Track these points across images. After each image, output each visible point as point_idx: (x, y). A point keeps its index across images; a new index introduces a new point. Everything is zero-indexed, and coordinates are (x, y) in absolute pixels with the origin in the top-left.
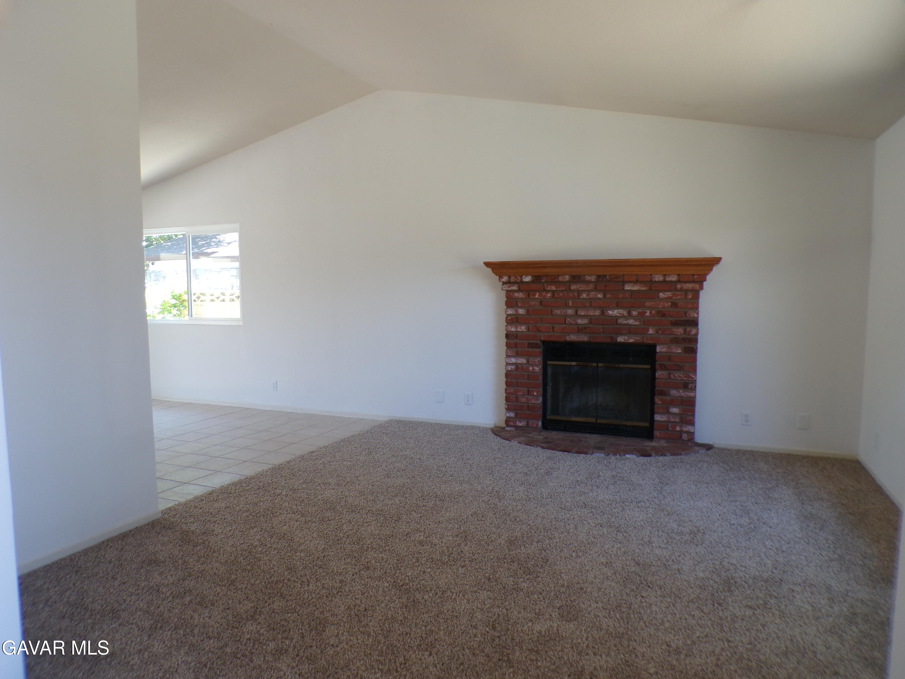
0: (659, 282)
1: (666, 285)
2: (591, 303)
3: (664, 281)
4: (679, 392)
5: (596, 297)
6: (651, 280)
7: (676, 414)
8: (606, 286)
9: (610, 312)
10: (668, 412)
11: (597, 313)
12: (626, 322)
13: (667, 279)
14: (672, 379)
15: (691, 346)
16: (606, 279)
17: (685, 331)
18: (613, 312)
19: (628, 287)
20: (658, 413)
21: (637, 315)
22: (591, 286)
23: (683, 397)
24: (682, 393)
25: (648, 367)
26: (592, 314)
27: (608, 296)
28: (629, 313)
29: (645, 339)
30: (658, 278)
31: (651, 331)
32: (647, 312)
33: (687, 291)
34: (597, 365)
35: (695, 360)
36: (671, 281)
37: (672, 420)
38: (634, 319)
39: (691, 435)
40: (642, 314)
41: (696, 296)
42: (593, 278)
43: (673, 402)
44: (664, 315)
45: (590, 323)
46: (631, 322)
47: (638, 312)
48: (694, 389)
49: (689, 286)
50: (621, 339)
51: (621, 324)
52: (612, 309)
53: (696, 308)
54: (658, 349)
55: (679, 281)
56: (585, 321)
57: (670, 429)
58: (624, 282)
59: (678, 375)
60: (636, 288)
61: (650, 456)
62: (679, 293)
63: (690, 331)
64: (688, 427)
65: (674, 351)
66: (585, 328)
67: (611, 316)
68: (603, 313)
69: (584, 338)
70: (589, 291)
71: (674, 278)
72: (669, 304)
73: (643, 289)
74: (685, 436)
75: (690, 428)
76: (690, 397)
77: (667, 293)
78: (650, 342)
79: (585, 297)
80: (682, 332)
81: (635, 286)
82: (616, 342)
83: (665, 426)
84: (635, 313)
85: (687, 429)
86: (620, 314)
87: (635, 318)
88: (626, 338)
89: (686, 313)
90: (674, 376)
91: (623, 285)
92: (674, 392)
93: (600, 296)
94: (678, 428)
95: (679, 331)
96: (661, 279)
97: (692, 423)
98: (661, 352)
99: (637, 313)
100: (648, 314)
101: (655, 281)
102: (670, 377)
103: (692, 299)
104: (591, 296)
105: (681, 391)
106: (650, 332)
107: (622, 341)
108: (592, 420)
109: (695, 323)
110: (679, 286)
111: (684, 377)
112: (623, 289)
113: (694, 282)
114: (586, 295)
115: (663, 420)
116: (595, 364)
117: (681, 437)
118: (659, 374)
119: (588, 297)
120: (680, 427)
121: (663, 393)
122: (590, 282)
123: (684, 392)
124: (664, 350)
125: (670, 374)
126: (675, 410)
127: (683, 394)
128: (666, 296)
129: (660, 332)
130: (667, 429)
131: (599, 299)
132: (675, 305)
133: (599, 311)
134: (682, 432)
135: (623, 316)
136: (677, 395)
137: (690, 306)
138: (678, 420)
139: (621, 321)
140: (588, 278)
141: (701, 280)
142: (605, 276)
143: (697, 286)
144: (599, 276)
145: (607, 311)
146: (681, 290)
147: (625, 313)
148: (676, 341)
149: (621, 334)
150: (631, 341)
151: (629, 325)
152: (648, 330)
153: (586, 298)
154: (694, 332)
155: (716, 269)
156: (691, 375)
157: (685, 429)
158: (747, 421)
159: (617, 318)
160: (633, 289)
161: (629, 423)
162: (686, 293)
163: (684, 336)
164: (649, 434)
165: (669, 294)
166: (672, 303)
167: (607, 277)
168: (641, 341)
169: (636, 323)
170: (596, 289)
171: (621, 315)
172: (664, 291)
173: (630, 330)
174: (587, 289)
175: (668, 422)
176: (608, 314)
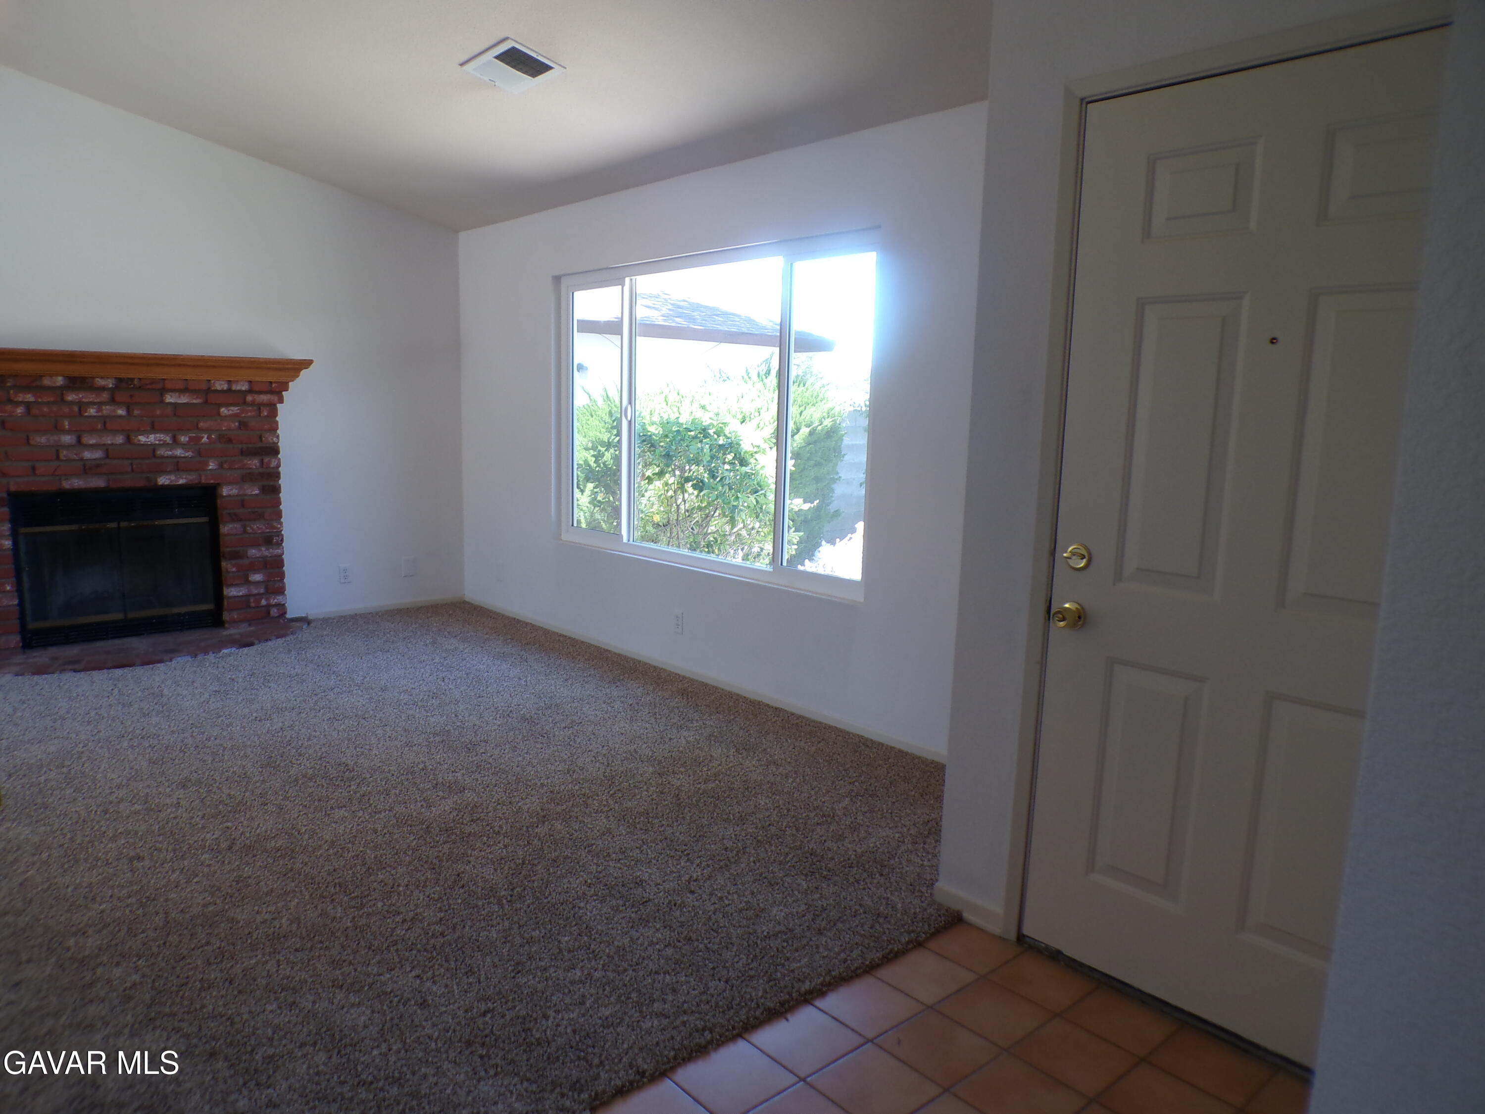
0: (223, 391)
1: (232, 396)
2: (106, 425)
3: (230, 390)
4: (261, 550)
5: (113, 414)
6: (209, 389)
7: (258, 582)
8: (131, 396)
9: (142, 439)
10: (247, 582)
11: (120, 439)
12: (170, 453)
13: (234, 387)
14: (248, 533)
15: (272, 483)
16: (134, 385)
17: (262, 462)
18: (148, 438)
19: (169, 399)
20: (232, 585)
21: (188, 442)
22: (105, 396)
23: (267, 556)
24: (265, 552)
25: (205, 519)
26: (109, 442)
27: (136, 412)
28: (175, 439)
29: (203, 478)
30: (221, 386)
31: (212, 466)
32: (203, 437)
33: (259, 406)
34: (119, 524)
35: (278, 502)
36: (240, 391)
37: (255, 591)
38: (183, 448)
39: (282, 607)
40: (196, 440)
41: (274, 413)
42: (110, 383)
43: (253, 567)
44: (230, 441)
45: (107, 457)
46: (179, 452)
47: (190, 437)
48: (280, 544)
49: (264, 398)
50: (163, 480)
51: (163, 457)
52: (145, 432)
53: (274, 428)
54: (225, 491)
55: (250, 391)
56: (98, 454)
57: (253, 605)
58: (164, 391)
59: (257, 527)
60: (184, 399)
61: (252, 644)
62: (250, 408)
63: (269, 463)
64: (278, 598)
65: (249, 492)
66: (98, 466)
67: (143, 445)
68: (128, 439)
69: (98, 482)
70: (100, 404)
71: (244, 387)
72: (237, 424)
73: (195, 401)
74: (274, 612)
75: (279, 599)
76: (276, 556)
77: (232, 408)
78: (212, 481)
79: (95, 414)
80: (258, 464)
81: (182, 397)
82: (156, 484)
83: (243, 603)
84: (183, 439)
85: (276, 601)
86: (160, 440)
87: (183, 446)
88: (173, 478)
89: (261, 437)
90: (252, 528)
91: (162, 395)
92: (253, 552)
93: (121, 412)
94: (264, 602)
95: (254, 463)
96: (225, 387)
97: (281, 591)
98: (229, 496)
99: (187, 439)
100: (205, 439)
101: (216, 391)
102: (245, 531)
103: (267, 416)
104: (105, 412)
105: (263, 549)
106: (210, 467)
107: (166, 483)
108: (119, 616)
109: (274, 451)
110: (249, 398)
111: (267, 528)
112: (162, 402)
113: (272, 392)
114: (95, 410)
115: (241, 594)
116: (113, 525)
117: (269, 613)
118: (226, 529)
119: (100, 414)
120: (267, 599)
121: (236, 556)
122: (103, 389)
123: (268, 549)
124: (234, 492)
125: (244, 527)
126: (257, 577)
127: (266, 553)
128: (231, 412)
129: (225, 466)
130: (249, 606)
131: (120, 416)
132: (243, 425)
133: (121, 437)
134: (269, 606)
135: (165, 444)
136: (258, 555)
137: (266, 427)
138: (262, 591)
139: (161, 452)
140: (100, 382)
141: (278, 390)
142: (132, 379)
143: (274, 398)
144: (120, 380)
145: (136, 436)
146: (253, 403)
147: (168, 439)
148: (249, 477)
149: (164, 472)
150: (181, 482)
151: (176, 457)
152: (207, 464)
153: (95, 417)
154: (274, 464)
155: (303, 373)
156: (275, 524)
157: (273, 601)
158: (346, 577)
159: (153, 448)
160: (179, 402)
161: (183, 610)
162: (260, 408)
163: (261, 470)
164: (215, 620)
165: (235, 410)
166: (240, 423)
167: (136, 382)
168: (197, 481)
169: (187, 454)
170: (113, 401)
171: (161, 443)
172: (227, 405)
173: (178, 466)
174: (98, 400)
175: (248, 596)
176: (139, 441)
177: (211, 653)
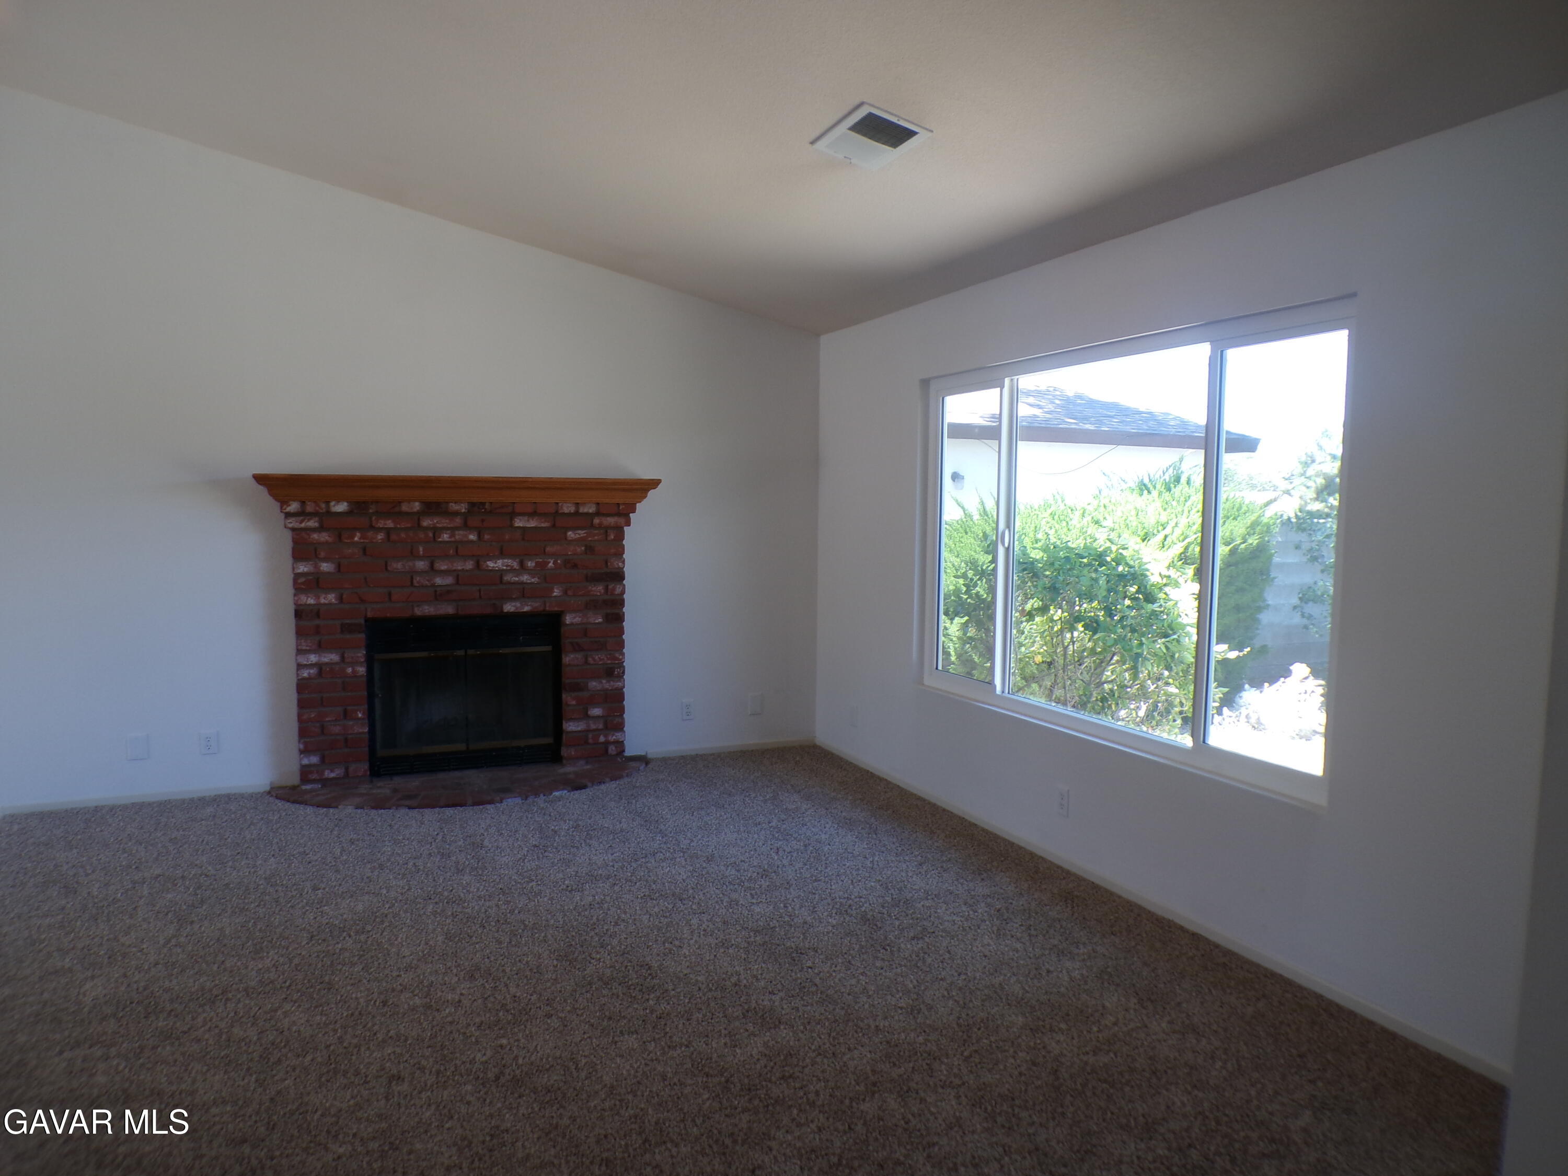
0: (570, 514)
1: (579, 519)
2: (457, 550)
3: (577, 513)
4: (602, 683)
5: (466, 539)
6: (557, 512)
7: (598, 717)
8: (483, 521)
9: (491, 564)
10: (586, 716)
11: (469, 565)
12: (517, 579)
13: (581, 510)
14: (589, 664)
15: (617, 611)
16: (485, 509)
17: (606, 588)
18: (496, 563)
19: (519, 523)
20: (571, 719)
21: (535, 567)
22: (458, 521)
23: (607, 690)
24: (606, 684)
25: (548, 648)
26: (460, 568)
27: (487, 537)
28: (522, 564)
29: (548, 605)
30: (568, 508)
31: (556, 592)
32: (549, 562)
33: (606, 529)
34: (466, 652)
35: (621, 631)
36: (587, 514)
37: (593, 727)
38: (529, 574)
39: (620, 744)
40: (542, 566)
41: (620, 536)
42: (463, 508)
43: (592, 701)
44: (575, 566)
45: (457, 583)
46: (525, 578)
47: (537, 563)
48: (621, 676)
49: (611, 521)
50: (509, 607)
51: (509, 583)
52: (494, 558)
53: (619, 552)
54: (568, 619)
55: (598, 514)
56: (449, 580)
57: (590, 741)
58: (513, 515)
59: (599, 657)
60: (532, 524)
61: (584, 787)
62: (596, 532)
63: (614, 589)
64: (617, 734)
65: (592, 620)
66: (449, 592)
67: (491, 570)
68: (478, 565)
69: (448, 609)
70: (453, 529)
71: (591, 509)
72: (583, 548)
73: (543, 525)
74: (612, 750)
75: (617, 736)
76: (617, 689)
77: (580, 532)
78: (556, 609)
79: (447, 540)
80: (603, 591)
81: (531, 520)
82: (502, 611)
83: (581, 739)
84: (530, 564)
85: (614, 737)
86: (507, 566)
87: (531, 572)
88: (518, 604)
89: (606, 563)
90: (594, 660)
91: (512, 519)
92: (593, 684)
93: (472, 537)
94: (602, 739)
95: (598, 589)
96: (572, 509)
97: (620, 727)
98: (572, 624)
99: (534, 564)
100: (551, 564)
101: (564, 514)
102: (586, 663)
103: (614, 540)
104: (457, 537)
105: (604, 681)
106: (555, 594)
107: (512, 610)
108: (461, 747)
109: (619, 576)
110: (596, 521)
111: (608, 659)
112: (511, 526)
113: (619, 514)
114: (448, 536)
115: (579, 729)
116: (461, 653)
117: (607, 750)
118: (567, 659)
119: (453, 539)
120: (606, 736)
121: (577, 688)
122: (457, 513)
123: (608, 682)
124: (578, 620)
125: (586, 658)
126: (596, 711)
127: (607, 686)
128: (578, 536)
129: (570, 593)
130: (586, 743)
131: (472, 541)
132: (590, 549)
133: (471, 562)
134: (607, 743)
135: (512, 570)
136: (598, 688)
137: (613, 551)
138: (601, 726)
139: (508, 578)
140: (454, 507)
141: (625, 512)
142: (483, 504)
143: (621, 521)
144: (472, 504)
145: (485, 562)
146: (600, 526)
147: (515, 565)
148: (593, 605)
149: (511, 599)
150: (526, 609)
151: (522, 583)
152: (552, 591)
153: (448, 542)
154: (618, 591)
155: (651, 493)
156: (617, 655)
157: (612, 738)
158: (688, 714)
159: (501, 573)
160: (528, 526)
161: (522, 743)
162: (607, 531)
163: (606, 597)
164: (553, 755)
165: (582, 533)
166: (586, 546)
167: (487, 506)
168: (541, 609)
169: (533, 580)
170: (466, 526)
171: (509, 568)
172: (574, 529)
173: (524, 592)
174: (451, 525)
175: (588, 731)
176: (488, 566)
177: (542, 795)
